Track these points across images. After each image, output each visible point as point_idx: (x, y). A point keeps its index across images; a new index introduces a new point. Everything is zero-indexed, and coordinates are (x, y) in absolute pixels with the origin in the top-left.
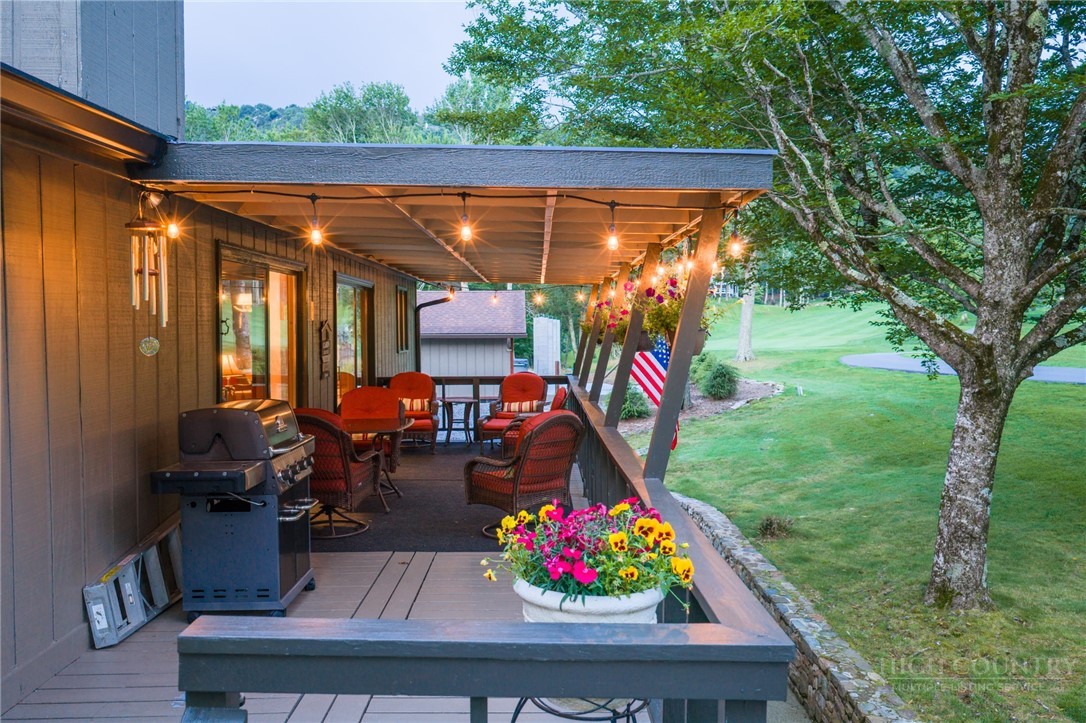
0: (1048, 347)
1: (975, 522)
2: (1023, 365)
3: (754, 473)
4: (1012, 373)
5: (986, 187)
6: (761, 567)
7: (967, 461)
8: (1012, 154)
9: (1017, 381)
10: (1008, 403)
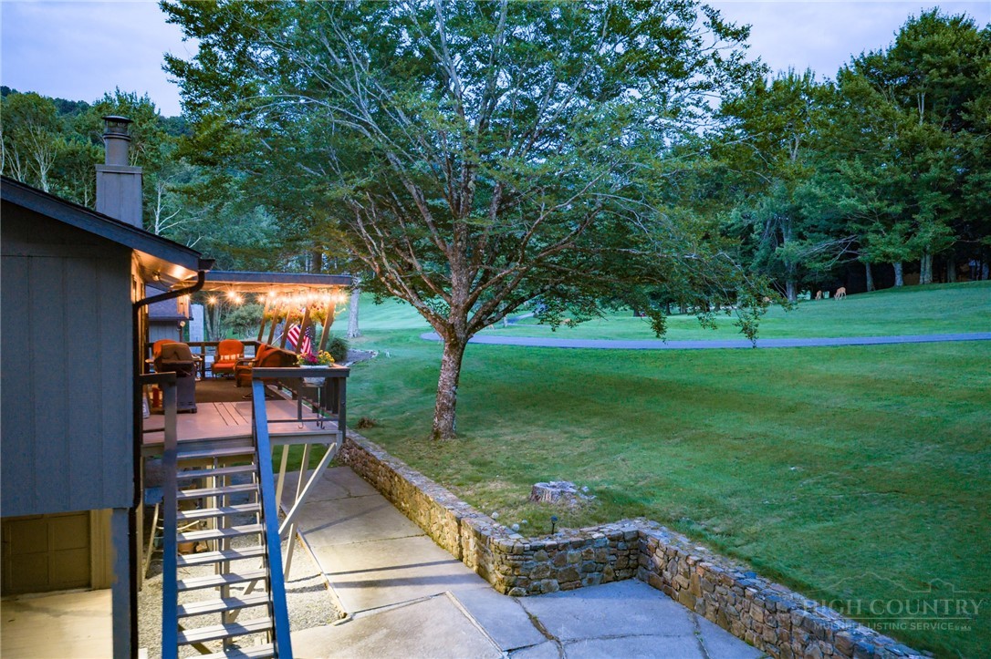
0: (479, 324)
1: (449, 401)
2: (469, 333)
3: (356, 401)
4: (464, 336)
5: (453, 255)
6: (358, 438)
7: (446, 376)
8: (462, 241)
9: (467, 339)
10: (463, 349)
